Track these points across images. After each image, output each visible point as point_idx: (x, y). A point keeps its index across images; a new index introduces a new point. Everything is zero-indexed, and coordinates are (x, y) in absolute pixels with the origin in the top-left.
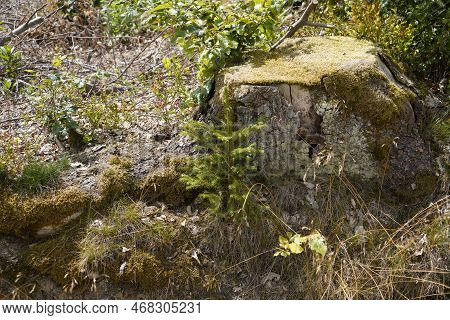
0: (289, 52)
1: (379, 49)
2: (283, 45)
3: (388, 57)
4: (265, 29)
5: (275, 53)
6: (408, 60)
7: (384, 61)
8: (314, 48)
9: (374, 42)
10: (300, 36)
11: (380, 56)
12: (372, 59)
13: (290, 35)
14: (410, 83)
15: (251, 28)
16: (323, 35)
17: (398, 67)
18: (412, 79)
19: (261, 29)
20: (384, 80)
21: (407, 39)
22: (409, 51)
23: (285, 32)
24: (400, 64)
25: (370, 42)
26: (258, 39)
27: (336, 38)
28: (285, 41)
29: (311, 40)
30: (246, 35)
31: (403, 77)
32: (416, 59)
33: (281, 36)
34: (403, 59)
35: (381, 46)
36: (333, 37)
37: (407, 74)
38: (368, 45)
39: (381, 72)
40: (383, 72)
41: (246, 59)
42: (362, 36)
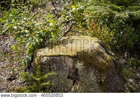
0: (64, 43)
1: (100, 41)
2: (61, 40)
3: (104, 44)
4: (53, 33)
5: (58, 43)
6: (112, 45)
7: (102, 46)
8: (74, 41)
9: (98, 38)
10: (68, 36)
11: (100, 44)
12: (97, 45)
13: (64, 36)
14: (113, 54)
15: (48, 33)
16: (78, 35)
17: (108, 48)
18: (114, 52)
19: (52, 33)
20: (102, 53)
21: (111, 37)
22: (112, 41)
23: (63, 34)
24: (109, 47)
25: (97, 38)
26: (51, 37)
27: (83, 36)
28: (62, 38)
29: (73, 37)
30: (46, 36)
31: (110, 52)
32: (116, 45)
33: (61, 36)
34: (110, 45)
35: (101, 39)
36: (82, 36)
37: (112, 51)
38: (95, 39)
39: (101, 50)
40: (102, 50)
41: (46, 46)
42: (94, 36)
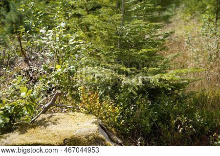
0: (43, 123)
1: (100, 121)
2: (39, 119)
3: (105, 126)
4: (27, 108)
5: (34, 124)
6: (118, 127)
7: (103, 128)
8: (59, 121)
9: (96, 116)
10: (51, 112)
11: (100, 125)
12: (95, 127)
13: (44, 112)
14: (120, 141)
15: (18, 109)
16: (65, 112)
17: (111, 131)
18: (121, 139)
19: (25, 108)
20: (103, 140)
21: (116, 114)
22: (118, 121)
23: (41, 109)
24: (113, 130)
25: (94, 116)
26: (23, 115)
27: (73, 113)
28: (41, 116)
29: (57, 115)
30: (15, 113)
31: (115, 138)
32: (124, 126)
33: (39, 112)
34: (115, 126)
35: (101, 118)
36: (71, 113)
37: (118, 136)
38: (93, 118)
39: (101, 136)
40: (102, 136)
41: (15, 129)
42: (90, 112)
